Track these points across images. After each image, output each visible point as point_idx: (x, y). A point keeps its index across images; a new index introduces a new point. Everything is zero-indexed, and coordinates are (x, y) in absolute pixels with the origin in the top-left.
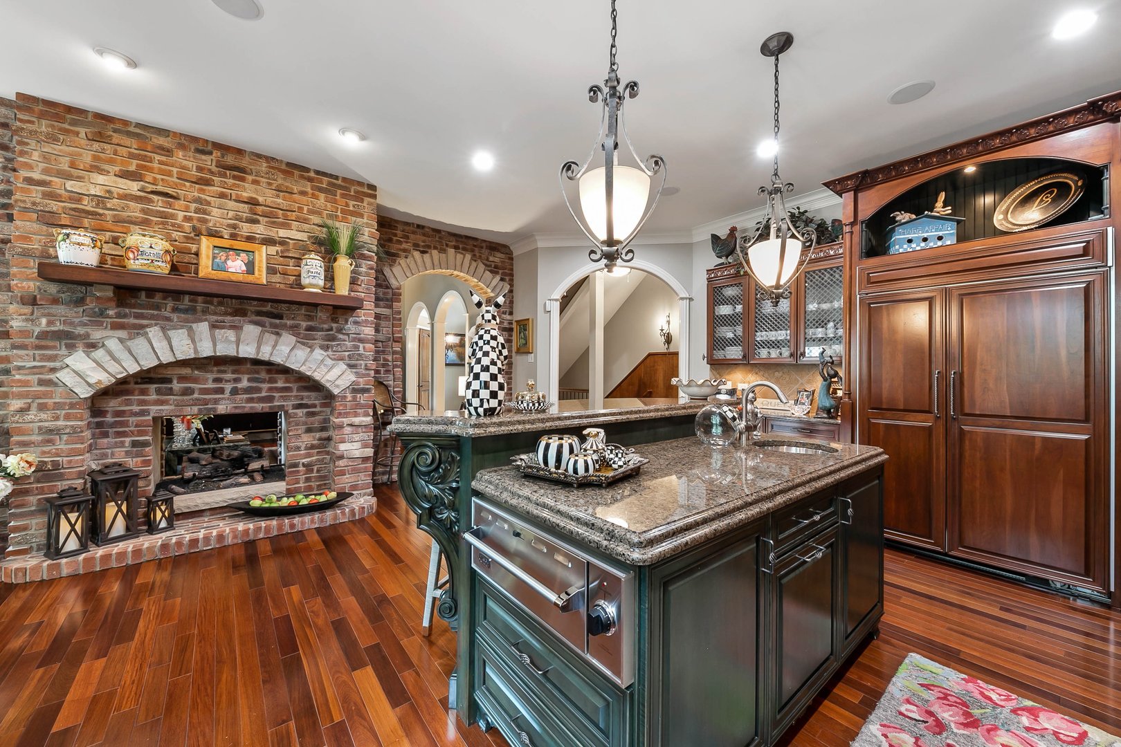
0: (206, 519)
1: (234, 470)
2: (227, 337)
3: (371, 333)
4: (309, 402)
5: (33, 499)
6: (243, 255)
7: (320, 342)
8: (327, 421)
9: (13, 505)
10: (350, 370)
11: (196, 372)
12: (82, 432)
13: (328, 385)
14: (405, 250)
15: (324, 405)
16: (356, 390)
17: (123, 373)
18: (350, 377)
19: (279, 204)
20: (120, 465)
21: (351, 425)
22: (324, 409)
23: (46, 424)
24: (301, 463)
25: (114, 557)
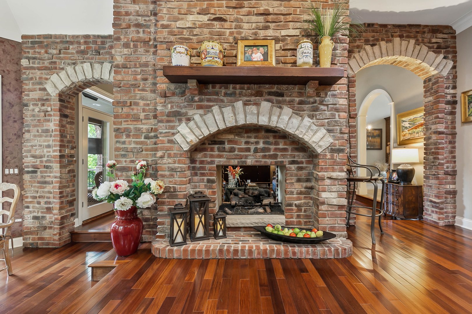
0: (242, 233)
1: (255, 203)
2: (252, 110)
3: (344, 104)
4: (299, 160)
5: (166, 207)
6: (261, 49)
7: (308, 113)
8: (311, 174)
9: (159, 210)
10: (329, 134)
11: (236, 137)
12: (185, 171)
13: (314, 145)
14: (358, 47)
15: (308, 162)
16: (333, 150)
17: (202, 135)
18: (329, 140)
19: (281, 11)
20: (201, 193)
21: (330, 178)
22: (309, 165)
23: (171, 165)
24: (294, 204)
25: (196, 251)
